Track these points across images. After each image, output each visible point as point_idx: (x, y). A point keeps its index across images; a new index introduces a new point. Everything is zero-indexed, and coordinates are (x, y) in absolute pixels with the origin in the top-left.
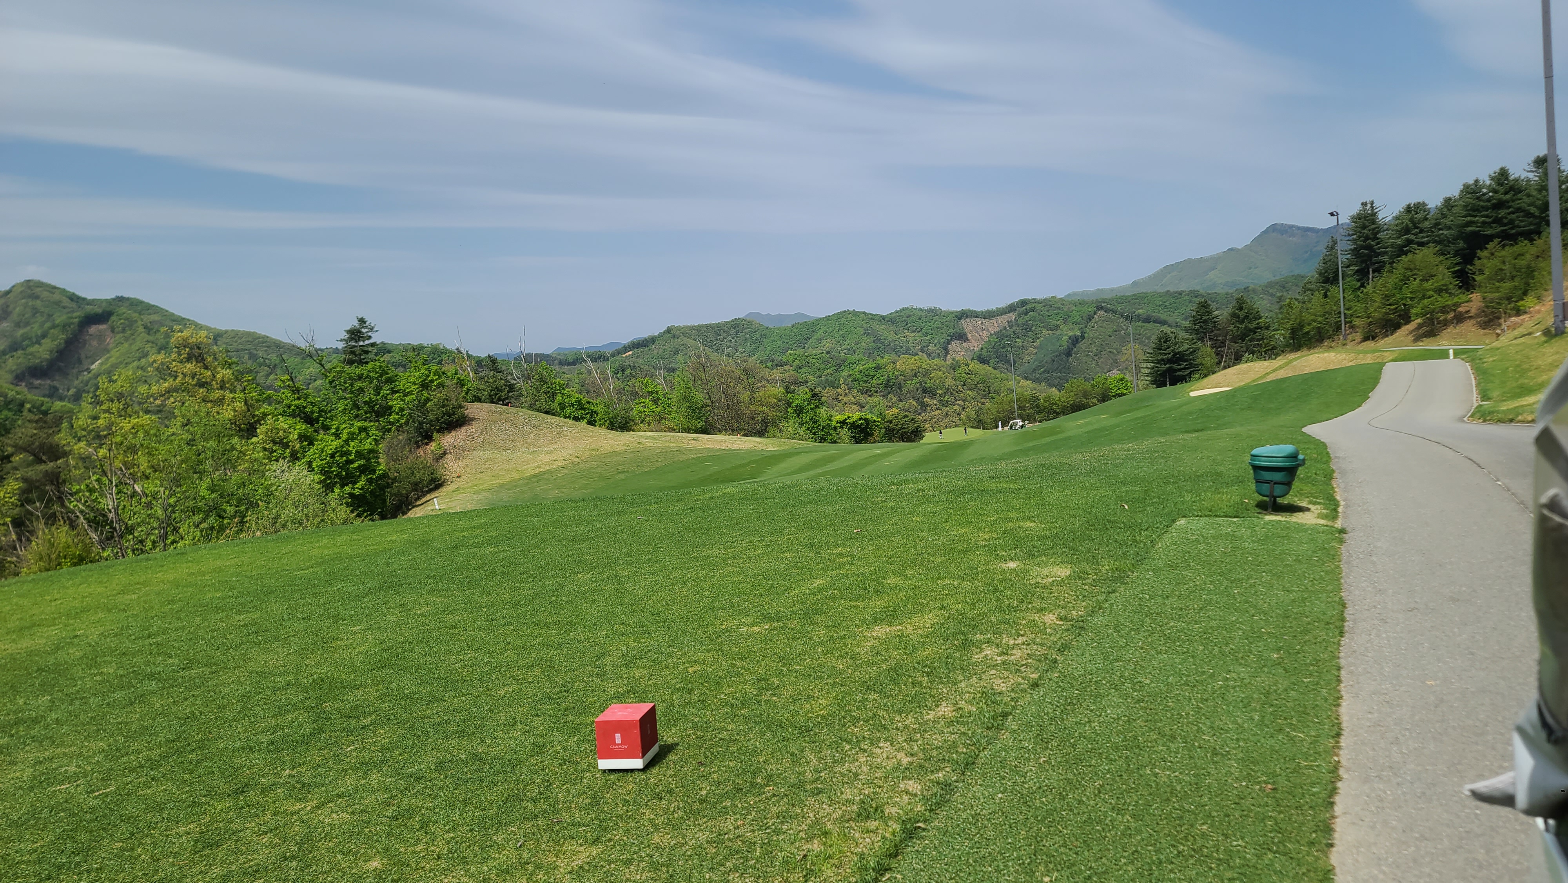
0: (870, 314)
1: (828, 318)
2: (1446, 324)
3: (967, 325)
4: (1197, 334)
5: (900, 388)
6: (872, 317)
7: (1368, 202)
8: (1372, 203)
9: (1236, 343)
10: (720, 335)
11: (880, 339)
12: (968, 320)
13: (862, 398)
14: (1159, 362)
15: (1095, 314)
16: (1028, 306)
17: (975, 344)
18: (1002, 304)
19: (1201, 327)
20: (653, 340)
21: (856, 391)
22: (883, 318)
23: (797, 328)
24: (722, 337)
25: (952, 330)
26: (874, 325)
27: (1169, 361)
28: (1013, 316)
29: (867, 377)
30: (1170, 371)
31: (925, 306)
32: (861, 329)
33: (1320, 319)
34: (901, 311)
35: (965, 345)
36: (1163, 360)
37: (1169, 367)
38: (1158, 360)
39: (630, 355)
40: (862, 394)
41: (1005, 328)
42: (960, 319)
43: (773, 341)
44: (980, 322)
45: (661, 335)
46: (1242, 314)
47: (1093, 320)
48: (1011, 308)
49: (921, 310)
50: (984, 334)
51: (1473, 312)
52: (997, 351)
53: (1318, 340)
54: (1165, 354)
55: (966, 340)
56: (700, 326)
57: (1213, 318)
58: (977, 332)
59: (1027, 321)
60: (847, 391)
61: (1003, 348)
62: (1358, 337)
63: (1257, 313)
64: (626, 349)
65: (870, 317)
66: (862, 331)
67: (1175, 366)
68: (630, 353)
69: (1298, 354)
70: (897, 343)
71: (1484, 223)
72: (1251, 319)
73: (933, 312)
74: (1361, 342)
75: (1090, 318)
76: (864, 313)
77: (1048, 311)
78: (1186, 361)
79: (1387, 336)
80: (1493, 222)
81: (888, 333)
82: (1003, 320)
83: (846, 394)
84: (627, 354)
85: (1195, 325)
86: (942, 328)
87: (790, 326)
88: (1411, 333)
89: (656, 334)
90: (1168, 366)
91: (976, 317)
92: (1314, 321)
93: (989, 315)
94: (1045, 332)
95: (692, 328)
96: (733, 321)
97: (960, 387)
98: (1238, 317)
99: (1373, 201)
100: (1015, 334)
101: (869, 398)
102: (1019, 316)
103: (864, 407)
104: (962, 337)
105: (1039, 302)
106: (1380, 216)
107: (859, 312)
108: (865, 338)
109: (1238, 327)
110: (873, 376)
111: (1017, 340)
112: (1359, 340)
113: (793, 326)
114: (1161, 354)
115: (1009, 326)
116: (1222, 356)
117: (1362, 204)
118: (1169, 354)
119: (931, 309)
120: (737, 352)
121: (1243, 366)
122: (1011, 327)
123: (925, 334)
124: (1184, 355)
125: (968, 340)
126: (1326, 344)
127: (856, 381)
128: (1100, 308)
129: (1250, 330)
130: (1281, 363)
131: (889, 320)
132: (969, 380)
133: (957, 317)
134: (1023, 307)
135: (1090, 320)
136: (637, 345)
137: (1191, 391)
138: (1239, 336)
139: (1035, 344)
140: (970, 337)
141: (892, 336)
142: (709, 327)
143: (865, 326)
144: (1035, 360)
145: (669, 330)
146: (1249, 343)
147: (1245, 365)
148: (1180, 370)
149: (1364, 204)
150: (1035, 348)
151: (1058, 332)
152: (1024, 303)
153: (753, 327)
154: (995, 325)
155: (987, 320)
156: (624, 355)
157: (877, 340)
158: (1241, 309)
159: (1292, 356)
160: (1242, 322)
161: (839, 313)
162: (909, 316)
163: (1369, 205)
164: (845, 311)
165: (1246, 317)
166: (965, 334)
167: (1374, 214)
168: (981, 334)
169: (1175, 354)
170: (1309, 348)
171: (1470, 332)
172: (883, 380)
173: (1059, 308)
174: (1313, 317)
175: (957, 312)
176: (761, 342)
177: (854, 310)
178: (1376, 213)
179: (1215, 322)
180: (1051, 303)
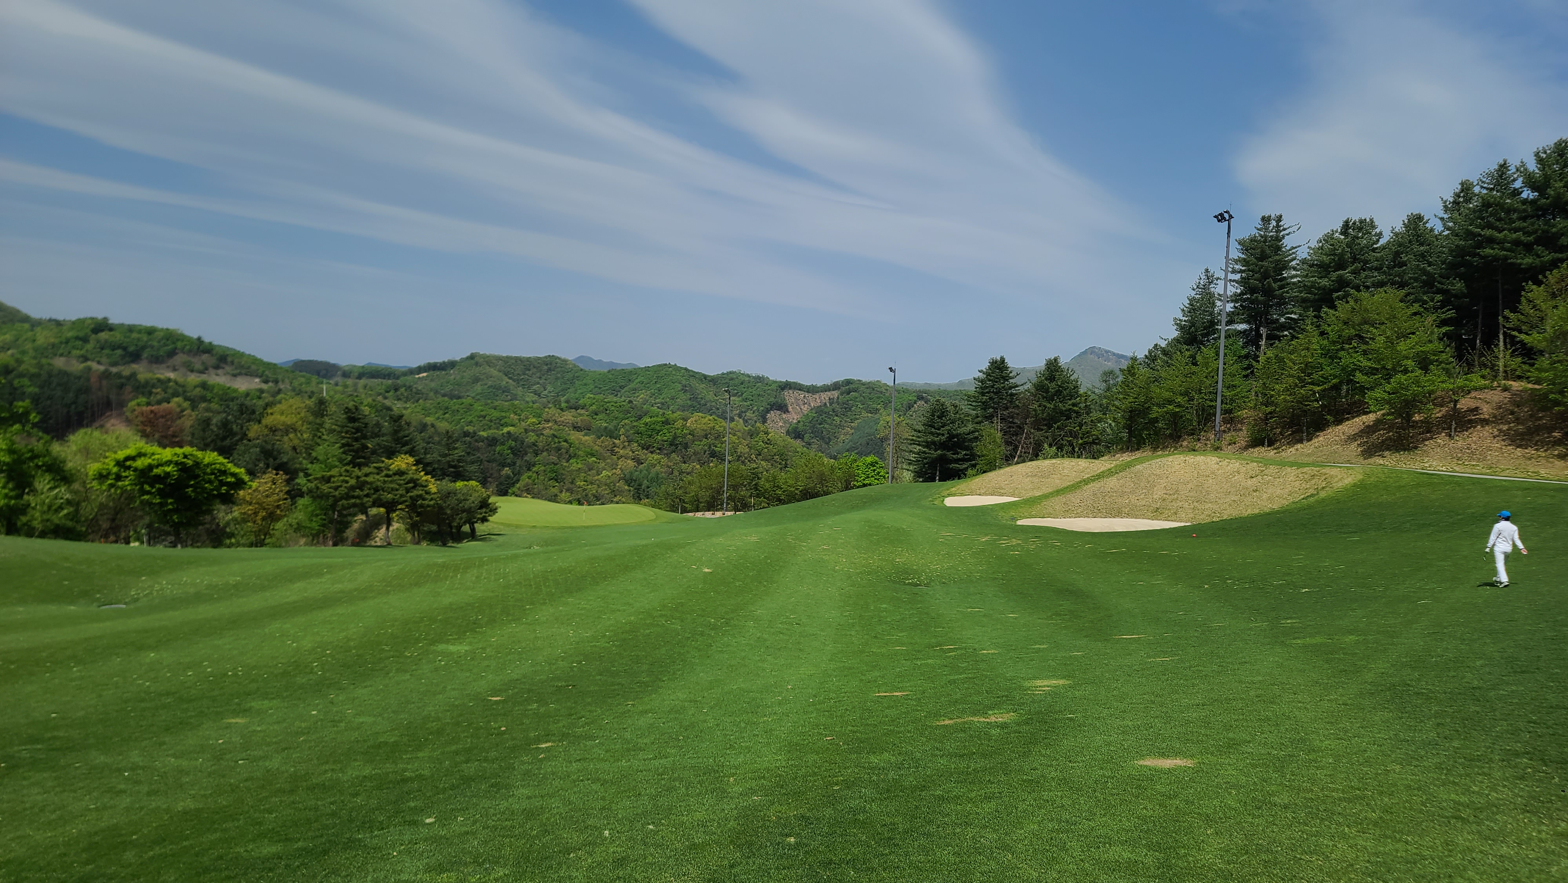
0: (692, 371)
1: (647, 369)
2: (1429, 429)
3: (789, 397)
4: (985, 409)
5: (686, 447)
6: (693, 375)
7: (1273, 216)
8: (1279, 219)
9: (1039, 430)
10: (529, 370)
11: (697, 398)
12: (791, 392)
13: (642, 454)
14: (928, 445)
15: (915, 403)
16: (851, 386)
17: (793, 417)
18: (828, 382)
19: (991, 398)
20: (452, 364)
21: (636, 445)
22: (705, 377)
23: (612, 375)
24: (531, 372)
25: (772, 399)
26: (694, 382)
27: (943, 446)
28: (835, 394)
29: (652, 431)
30: (942, 460)
31: (753, 372)
32: (680, 385)
33: (1179, 399)
34: (728, 373)
35: (784, 416)
36: (933, 443)
37: (941, 455)
38: (927, 442)
39: (423, 377)
40: (643, 448)
41: (825, 404)
42: (783, 389)
43: (585, 385)
44: (803, 396)
45: (463, 360)
46: (1052, 386)
47: (913, 409)
48: (836, 386)
49: (748, 376)
50: (805, 408)
51: (1486, 411)
52: (814, 427)
53: (1171, 436)
54: (939, 434)
55: (786, 411)
56: (509, 358)
57: (1011, 388)
58: (798, 405)
59: (848, 401)
60: (626, 444)
61: (820, 424)
62: (1243, 435)
63: (1075, 388)
64: (420, 370)
65: (691, 373)
66: (679, 387)
67: (949, 454)
68: (425, 374)
69: (1138, 454)
70: (714, 404)
71: (1517, 243)
72: (1064, 397)
73: (760, 379)
74: (1246, 448)
75: (910, 407)
76: (686, 369)
77: (870, 394)
78: (967, 448)
79: (1301, 441)
80: (1538, 242)
81: (708, 394)
82: (825, 396)
83: (624, 447)
84: (421, 375)
85: (983, 394)
86: (763, 396)
87: (606, 371)
88: (1353, 438)
89: (458, 359)
90: (939, 452)
91: (800, 390)
92: (1170, 402)
93: (812, 390)
94: (864, 414)
95: (499, 358)
96: (546, 357)
97: (753, 456)
98: (1047, 391)
99: (1281, 216)
100: (834, 412)
101: (650, 454)
102: (842, 394)
103: (642, 463)
104: (782, 408)
105: (864, 384)
106: (1288, 242)
107: (681, 368)
108: (681, 394)
109: (1045, 406)
110: (659, 431)
111: (836, 418)
112: (1244, 444)
113: (609, 372)
114: (932, 433)
115: (829, 403)
116: (1016, 447)
117: (1263, 219)
118: (943, 435)
119: (758, 376)
120: (545, 390)
121: (1043, 464)
122: (831, 404)
123: (746, 400)
124: (964, 440)
125: (788, 412)
126: (1185, 443)
127: (638, 434)
128: (920, 398)
129: (1062, 413)
130: (1108, 466)
131: (713, 381)
132: (766, 450)
133: (780, 386)
134: (847, 387)
135: (910, 409)
136: (432, 367)
137: (949, 495)
138: (1044, 419)
139: (852, 424)
140: (790, 409)
141: (710, 396)
142: (518, 360)
143: (684, 382)
144: (851, 441)
145: (472, 357)
146: (1057, 433)
147: (1047, 462)
148: (957, 461)
149: (1266, 220)
150: (852, 428)
151: (877, 416)
152: (848, 382)
153: (567, 367)
154: (817, 400)
155: (810, 395)
156: (417, 376)
157: (694, 398)
158: (1051, 379)
159: (1126, 457)
160: (1050, 399)
161: (659, 366)
162: (732, 379)
163: (1274, 223)
164: (666, 365)
165: (1058, 393)
166: (786, 406)
167: (1279, 239)
168: (802, 407)
169: (953, 436)
170: (1155, 449)
171: (1489, 449)
172: (668, 436)
173: (881, 392)
174: (1167, 395)
175: (781, 382)
176: (572, 383)
177: (675, 365)
178: (1283, 237)
179: (1012, 395)
180: (874, 386)
